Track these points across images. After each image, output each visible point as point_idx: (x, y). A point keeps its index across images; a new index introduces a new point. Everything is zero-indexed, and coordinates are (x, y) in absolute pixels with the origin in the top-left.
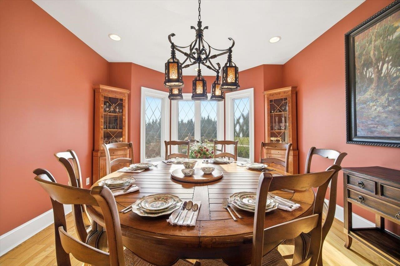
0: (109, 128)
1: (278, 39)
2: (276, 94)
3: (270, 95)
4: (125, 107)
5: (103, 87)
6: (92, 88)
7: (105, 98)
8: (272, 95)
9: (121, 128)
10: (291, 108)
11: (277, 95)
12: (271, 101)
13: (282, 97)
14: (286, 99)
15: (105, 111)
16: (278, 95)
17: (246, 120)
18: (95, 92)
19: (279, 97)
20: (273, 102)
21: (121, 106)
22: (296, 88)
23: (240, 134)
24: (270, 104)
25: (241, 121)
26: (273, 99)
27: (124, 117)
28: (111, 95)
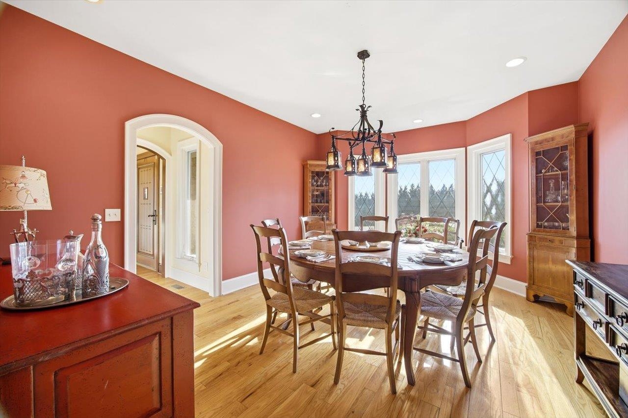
0: (317, 202)
1: (522, 61)
2: (547, 140)
3: (537, 143)
4: (331, 180)
5: (310, 162)
6: (302, 164)
7: (313, 172)
8: (540, 143)
9: (328, 202)
10: (574, 163)
11: (549, 141)
12: (538, 154)
13: (556, 144)
14: (564, 148)
15: (312, 185)
16: (551, 142)
17: (501, 186)
18: (304, 167)
19: (552, 145)
20: (541, 155)
21: (328, 179)
22: (588, 125)
23: (492, 209)
24: (537, 159)
25: (494, 188)
26: (542, 150)
27: (330, 191)
28: (317, 170)
